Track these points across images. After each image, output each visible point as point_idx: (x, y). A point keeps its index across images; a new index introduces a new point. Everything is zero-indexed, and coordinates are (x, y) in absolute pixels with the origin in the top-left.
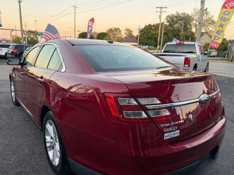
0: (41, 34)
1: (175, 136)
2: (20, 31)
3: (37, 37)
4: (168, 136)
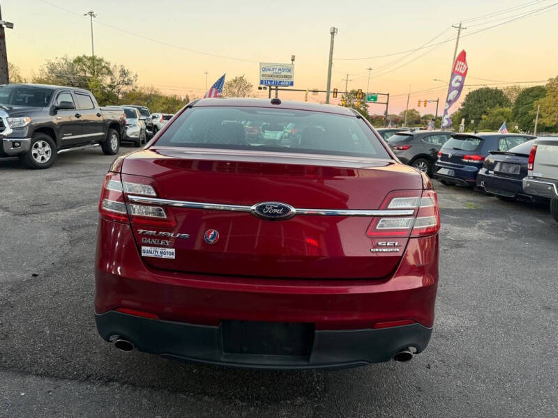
0: (372, 97)
1: (164, 256)
2: (326, 93)
3: (367, 104)
4: (150, 252)
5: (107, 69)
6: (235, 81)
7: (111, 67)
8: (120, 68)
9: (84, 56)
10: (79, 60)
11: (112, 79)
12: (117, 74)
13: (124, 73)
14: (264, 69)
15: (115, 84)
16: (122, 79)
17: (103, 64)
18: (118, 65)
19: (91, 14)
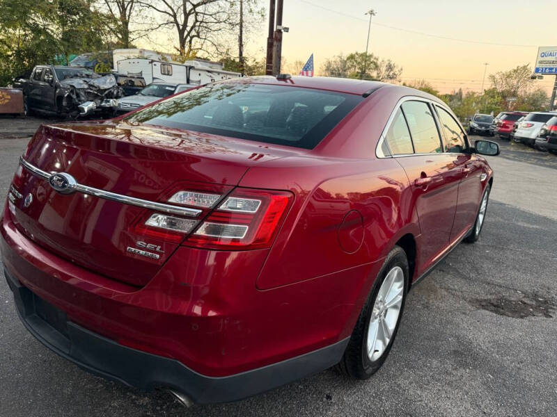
5: (375, 64)
6: (515, 71)
7: (379, 63)
8: (387, 62)
9: (357, 53)
10: (352, 57)
11: (378, 74)
12: (383, 69)
13: (390, 67)
14: (543, 55)
15: (380, 78)
16: (387, 73)
17: (372, 60)
18: (386, 60)
19: (372, 13)
